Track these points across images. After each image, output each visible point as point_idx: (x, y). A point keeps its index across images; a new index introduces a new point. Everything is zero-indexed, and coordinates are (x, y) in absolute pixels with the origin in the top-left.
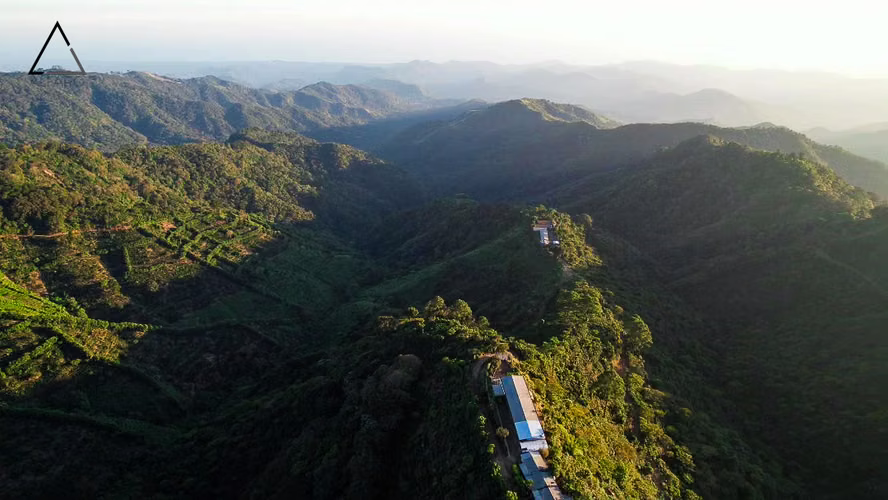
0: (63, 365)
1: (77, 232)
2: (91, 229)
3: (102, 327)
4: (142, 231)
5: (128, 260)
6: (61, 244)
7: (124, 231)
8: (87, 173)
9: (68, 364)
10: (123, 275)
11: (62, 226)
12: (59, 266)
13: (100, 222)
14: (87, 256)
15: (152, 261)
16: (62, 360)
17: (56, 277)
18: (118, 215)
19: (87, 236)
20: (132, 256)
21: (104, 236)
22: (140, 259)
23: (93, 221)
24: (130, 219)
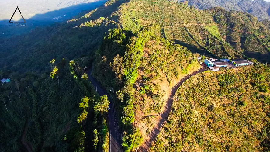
0: (220, 51)
1: (238, 30)
2: (242, 31)
3: (231, 49)
4: (254, 35)
5: (246, 40)
6: (233, 31)
7: (249, 34)
8: (250, 22)
9: (221, 51)
10: (242, 43)
11: (236, 28)
12: (231, 36)
13: (245, 30)
14: (237, 36)
15: (252, 43)
16: (221, 50)
17: (229, 38)
18: (250, 30)
19: (240, 32)
20: (248, 40)
21: (244, 33)
22: (249, 41)
23: (244, 29)
24: (253, 31)
